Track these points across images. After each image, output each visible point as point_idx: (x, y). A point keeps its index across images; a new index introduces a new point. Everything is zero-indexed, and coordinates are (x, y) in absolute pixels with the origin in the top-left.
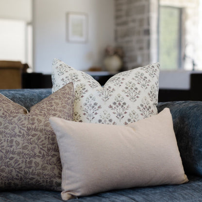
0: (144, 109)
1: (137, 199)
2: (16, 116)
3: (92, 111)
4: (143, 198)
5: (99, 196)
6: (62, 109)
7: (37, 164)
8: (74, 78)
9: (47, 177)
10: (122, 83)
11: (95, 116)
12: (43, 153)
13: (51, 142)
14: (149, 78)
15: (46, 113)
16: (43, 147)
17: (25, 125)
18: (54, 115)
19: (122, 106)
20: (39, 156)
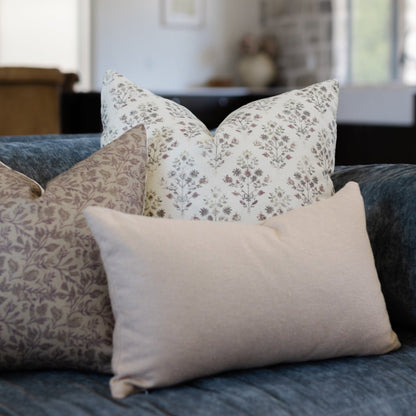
0: (303, 183)
1: (282, 394)
2: (13, 203)
3: (186, 190)
4: (297, 390)
5: (198, 388)
6: (117, 186)
7: (57, 313)
8: (148, 114)
9: (80, 342)
10: (254, 126)
11: (192, 200)
12: (73, 289)
13: (91, 262)
14: (314, 113)
15: (80, 195)
16: (72, 275)
17: (32, 224)
18: (99, 200)
19: (254, 178)
20: (61, 296)
